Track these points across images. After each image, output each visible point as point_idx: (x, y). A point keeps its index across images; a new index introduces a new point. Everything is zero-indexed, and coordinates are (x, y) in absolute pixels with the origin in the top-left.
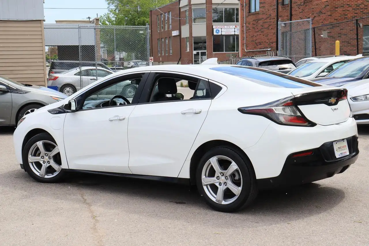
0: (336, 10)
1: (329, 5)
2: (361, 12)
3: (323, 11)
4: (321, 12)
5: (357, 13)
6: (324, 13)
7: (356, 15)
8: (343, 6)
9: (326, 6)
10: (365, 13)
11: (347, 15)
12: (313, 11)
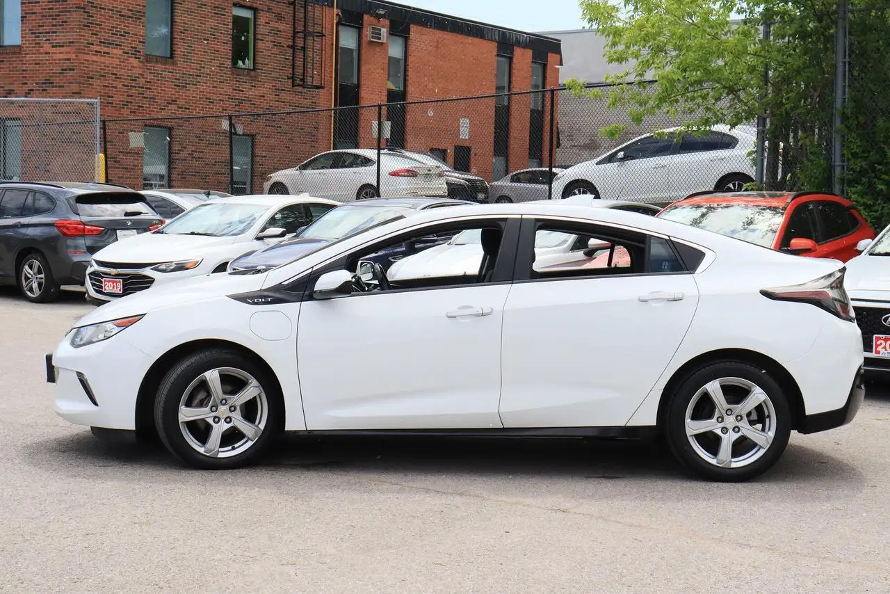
0: (90, 82)
1: (73, 70)
2: (139, 94)
3: (56, 80)
4: (48, 82)
5: (132, 96)
6: (60, 87)
7: (129, 99)
8: (105, 76)
9: (66, 70)
10: (147, 98)
11: (112, 97)
12: (23, 77)
